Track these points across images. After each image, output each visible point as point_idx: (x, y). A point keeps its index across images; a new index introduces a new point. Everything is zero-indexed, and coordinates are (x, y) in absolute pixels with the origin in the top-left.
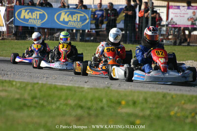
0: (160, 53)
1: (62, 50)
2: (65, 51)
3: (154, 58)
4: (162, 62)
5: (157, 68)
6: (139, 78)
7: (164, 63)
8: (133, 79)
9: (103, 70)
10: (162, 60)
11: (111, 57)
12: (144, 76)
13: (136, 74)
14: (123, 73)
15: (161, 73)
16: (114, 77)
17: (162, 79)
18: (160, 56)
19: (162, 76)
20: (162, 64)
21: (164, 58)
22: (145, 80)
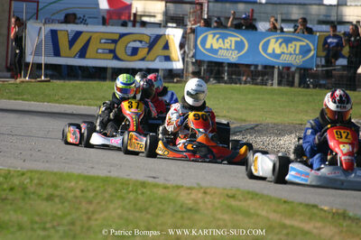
0: (344, 135)
1: (128, 112)
2: (136, 114)
3: (332, 144)
4: (345, 151)
5: (333, 162)
6: (298, 178)
7: (349, 154)
8: (287, 178)
9: (188, 151)
10: (345, 148)
11: (201, 130)
12: (307, 175)
13: (294, 169)
14: (270, 166)
15: (340, 172)
16: (255, 173)
17: (342, 182)
18: (343, 140)
19: (343, 178)
20: (344, 155)
21: (350, 144)
22: (308, 183)
